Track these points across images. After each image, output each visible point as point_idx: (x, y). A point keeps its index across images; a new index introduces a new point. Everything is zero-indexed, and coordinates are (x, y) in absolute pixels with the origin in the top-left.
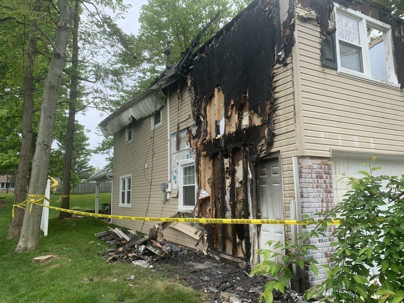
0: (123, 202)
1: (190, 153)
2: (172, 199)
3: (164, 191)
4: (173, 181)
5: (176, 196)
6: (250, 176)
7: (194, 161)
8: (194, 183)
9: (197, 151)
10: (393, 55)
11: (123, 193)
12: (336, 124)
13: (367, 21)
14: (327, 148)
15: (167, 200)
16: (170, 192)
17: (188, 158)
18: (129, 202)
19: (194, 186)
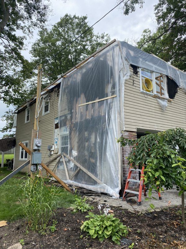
0: (22, 157)
1: (66, 129)
2: (54, 154)
3: (50, 150)
4: (55, 144)
5: (57, 152)
6: (98, 140)
7: (68, 133)
8: (68, 145)
9: (70, 128)
10: (167, 84)
11: (22, 153)
12: (139, 116)
13: (155, 67)
14: (135, 127)
15: (51, 155)
16: (53, 150)
17: (65, 131)
18: (26, 157)
19: (68, 147)
